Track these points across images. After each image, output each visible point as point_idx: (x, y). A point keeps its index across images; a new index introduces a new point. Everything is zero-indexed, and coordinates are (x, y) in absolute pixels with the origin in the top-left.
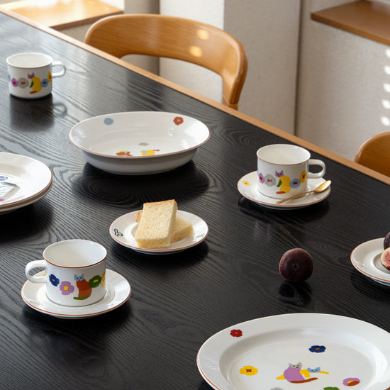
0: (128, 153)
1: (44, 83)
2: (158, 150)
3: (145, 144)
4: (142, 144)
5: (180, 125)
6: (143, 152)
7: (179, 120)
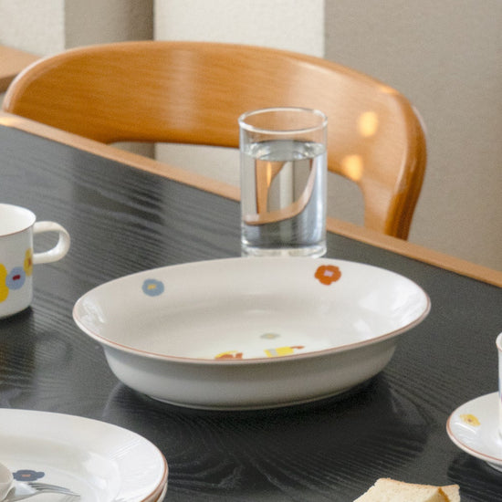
0: (239, 355)
1: (17, 277)
2: (299, 348)
3: (273, 336)
4: (266, 336)
5: (334, 284)
6: (269, 351)
7: (328, 274)
